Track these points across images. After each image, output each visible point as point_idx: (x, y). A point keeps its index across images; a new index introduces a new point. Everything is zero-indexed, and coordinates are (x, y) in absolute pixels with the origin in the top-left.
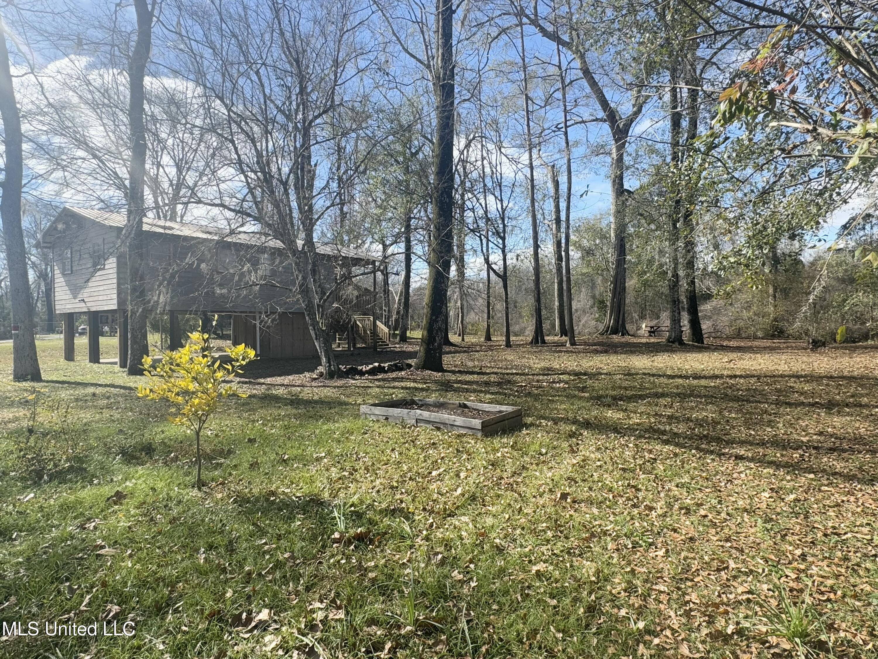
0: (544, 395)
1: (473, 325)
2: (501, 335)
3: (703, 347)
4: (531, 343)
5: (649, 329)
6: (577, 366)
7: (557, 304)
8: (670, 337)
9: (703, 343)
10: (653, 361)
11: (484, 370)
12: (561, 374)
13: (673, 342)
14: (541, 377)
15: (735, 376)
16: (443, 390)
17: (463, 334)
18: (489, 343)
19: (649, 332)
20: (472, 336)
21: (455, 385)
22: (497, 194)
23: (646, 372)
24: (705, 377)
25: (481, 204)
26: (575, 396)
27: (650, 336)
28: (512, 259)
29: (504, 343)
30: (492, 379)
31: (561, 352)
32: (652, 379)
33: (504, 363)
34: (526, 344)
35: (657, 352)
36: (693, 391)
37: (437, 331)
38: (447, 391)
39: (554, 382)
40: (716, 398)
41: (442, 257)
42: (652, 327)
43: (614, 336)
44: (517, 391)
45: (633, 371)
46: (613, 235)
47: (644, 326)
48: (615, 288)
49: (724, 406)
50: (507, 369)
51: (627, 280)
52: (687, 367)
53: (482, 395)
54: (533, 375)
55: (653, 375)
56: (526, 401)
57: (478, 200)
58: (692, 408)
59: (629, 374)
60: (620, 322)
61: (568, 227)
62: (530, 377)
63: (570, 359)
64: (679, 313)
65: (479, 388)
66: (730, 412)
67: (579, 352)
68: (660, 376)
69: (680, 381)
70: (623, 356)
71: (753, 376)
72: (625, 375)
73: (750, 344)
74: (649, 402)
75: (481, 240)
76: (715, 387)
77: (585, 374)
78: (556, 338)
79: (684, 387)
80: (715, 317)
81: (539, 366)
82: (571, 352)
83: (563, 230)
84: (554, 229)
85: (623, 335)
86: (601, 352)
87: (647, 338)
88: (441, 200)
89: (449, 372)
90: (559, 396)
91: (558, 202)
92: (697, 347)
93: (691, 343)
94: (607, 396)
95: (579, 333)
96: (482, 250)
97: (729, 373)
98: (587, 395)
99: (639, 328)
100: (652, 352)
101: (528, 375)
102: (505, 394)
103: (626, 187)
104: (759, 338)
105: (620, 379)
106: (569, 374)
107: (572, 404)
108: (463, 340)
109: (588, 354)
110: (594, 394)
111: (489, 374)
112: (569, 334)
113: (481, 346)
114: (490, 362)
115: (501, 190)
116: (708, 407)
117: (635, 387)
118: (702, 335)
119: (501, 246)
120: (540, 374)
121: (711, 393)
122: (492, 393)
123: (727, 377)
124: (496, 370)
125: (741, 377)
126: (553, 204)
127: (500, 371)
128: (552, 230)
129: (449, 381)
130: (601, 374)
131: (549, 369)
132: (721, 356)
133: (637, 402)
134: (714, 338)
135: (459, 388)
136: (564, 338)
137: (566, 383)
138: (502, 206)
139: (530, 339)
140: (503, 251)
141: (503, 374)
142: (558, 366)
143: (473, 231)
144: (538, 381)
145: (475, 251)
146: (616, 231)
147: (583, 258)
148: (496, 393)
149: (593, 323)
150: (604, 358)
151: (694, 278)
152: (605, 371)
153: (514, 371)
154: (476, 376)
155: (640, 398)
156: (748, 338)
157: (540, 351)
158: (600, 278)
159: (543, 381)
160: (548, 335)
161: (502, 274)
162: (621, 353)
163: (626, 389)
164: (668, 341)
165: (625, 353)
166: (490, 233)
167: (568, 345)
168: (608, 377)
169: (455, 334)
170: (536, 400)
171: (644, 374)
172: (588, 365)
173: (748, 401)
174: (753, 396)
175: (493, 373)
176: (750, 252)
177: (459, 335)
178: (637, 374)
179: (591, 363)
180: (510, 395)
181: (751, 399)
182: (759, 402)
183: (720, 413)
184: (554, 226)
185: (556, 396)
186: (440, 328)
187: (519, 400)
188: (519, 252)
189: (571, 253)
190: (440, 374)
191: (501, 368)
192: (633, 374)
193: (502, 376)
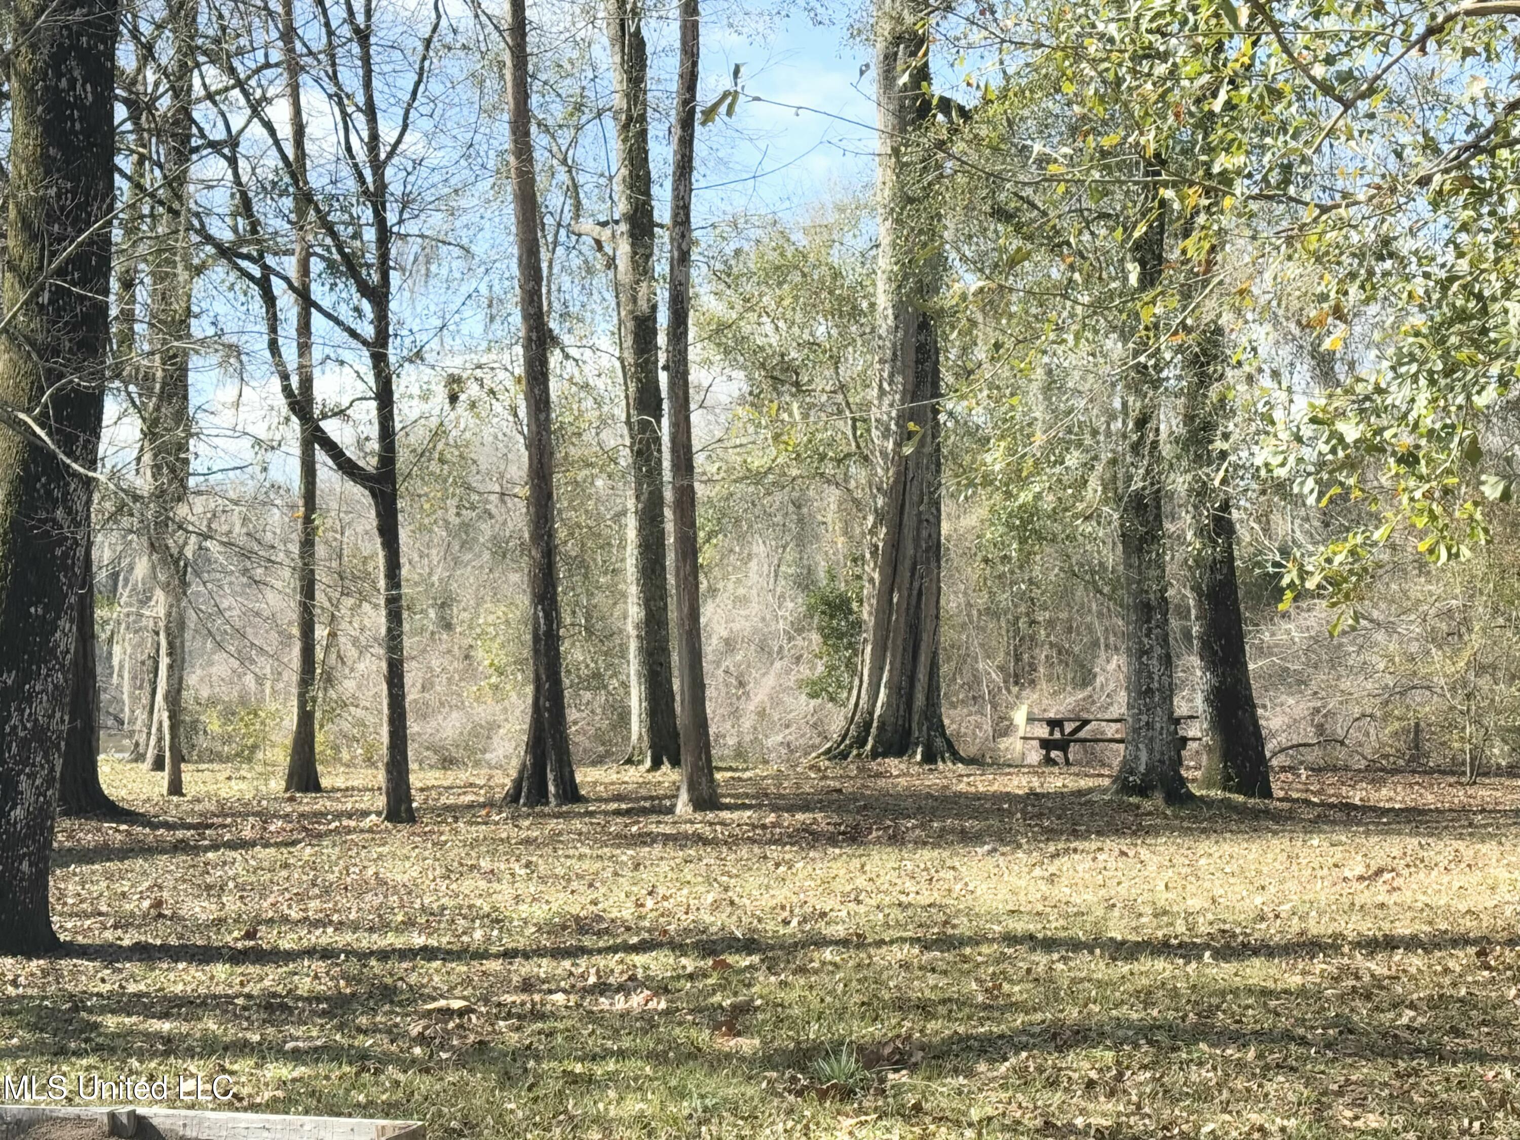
0: (552, 1054)
1: (228, 714)
2: (370, 762)
3: (1267, 813)
4: (513, 798)
5: (1043, 731)
6: (716, 906)
7: (634, 611)
8: (1128, 768)
9: (1267, 793)
10: (1051, 879)
11: (268, 938)
12: (643, 947)
13: (1143, 791)
14: (544, 967)
15: (1390, 943)
16: (38, 1049)
17: (179, 758)
18: (308, 803)
19: (1046, 744)
20: (225, 770)
21: (111, 1022)
22: (351, 79)
23: (1019, 926)
24: (1265, 950)
25: (269, 126)
26: (694, 1054)
27: (1048, 761)
28: (425, 397)
29: (381, 802)
30: (304, 985)
31: (645, 839)
32: (1041, 959)
33: (371, 900)
34: (490, 804)
35: (1075, 834)
36: (1213, 1010)
37: (24, 744)
38: (61, 1052)
39: (602, 988)
40: (1303, 1042)
41: (53, 376)
42: (1054, 724)
43: (893, 765)
44: (421, 1039)
45: (963, 927)
46: (883, 300)
47: (1019, 716)
48: (895, 543)
49: (1336, 1075)
50: (384, 926)
51: (947, 507)
52: (1194, 904)
53: (244, 1065)
54: (509, 955)
55: (1049, 944)
56: (461, 1089)
57: (256, 108)
58: (1203, 1094)
59: (946, 942)
60: (920, 699)
61: (682, 259)
62: (493, 965)
63: (688, 873)
64: (1167, 661)
65: (233, 1033)
66: (1360, 1103)
67: (732, 842)
68: (1076, 946)
69: (1162, 967)
70: (926, 855)
71: (1460, 941)
72: (927, 946)
73: (1458, 796)
74: (1021, 1071)
75: (269, 299)
76: (1302, 992)
77: (749, 945)
78: (633, 775)
79: (1175, 993)
80: (1320, 678)
81: (540, 913)
82: (699, 839)
83: (661, 267)
84: (623, 263)
85: (930, 758)
86: (832, 840)
87: (1033, 770)
88: (53, 92)
89: (85, 952)
90: (622, 1054)
91: (643, 135)
92: (1242, 812)
93: (1217, 793)
94: (837, 1047)
95: (740, 753)
96: (274, 346)
97: (1368, 927)
98: (748, 1044)
99: (1003, 728)
100: (1051, 834)
101: (482, 955)
102: (363, 1056)
103: (938, 89)
104: (1499, 772)
105: (905, 965)
106: (677, 947)
107: (680, 1094)
108: (176, 787)
109: (774, 852)
110: (785, 1039)
111: (289, 956)
112: (686, 757)
113: (265, 817)
114: (301, 898)
115: (366, 60)
116: (1270, 1087)
117: (964, 1002)
118: (1261, 760)
119: (368, 330)
120: (540, 952)
121: (1284, 1023)
122: (297, 1056)
123: (1357, 945)
124: (325, 937)
125: (1412, 943)
126: (616, 149)
127: (346, 938)
128: (611, 263)
129: (77, 1003)
130: (821, 942)
131: (582, 926)
132: (1338, 854)
133: (970, 1074)
134: (1317, 770)
135: (128, 1034)
136: (668, 775)
137: (661, 989)
138: (374, 138)
139: (504, 781)
140: (379, 360)
141: (363, 956)
142: (627, 913)
143: (227, 253)
144: (527, 986)
145: (234, 351)
146: (899, 282)
147: (755, 400)
148: (313, 1055)
149: (802, 704)
150: (839, 868)
151: (1226, 507)
152: (839, 931)
153: (418, 940)
154: (220, 970)
155: (982, 1052)
156: (1453, 770)
157: (554, 839)
158: (833, 495)
159: (548, 985)
160: (598, 761)
161: (370, 464)
162: (921, 843)
163: (925, 1009)
164: (1124, 785)
165: (940, 840)
166: (316, 266)
167: (683, 806)
168: (852, 957)
169: (139, 757)
170: (507, 1080)
171: (1010, 939)
172: (767, 901)
173: (1436, 1054)
174: (1456, 1032)
175: (310, 952)
176: (1423, 398)
177: (158, 765)
178: (976, 941)
179: (781, 894)
180: (386, 1059)
181: (1450, 1043)
182: (1482, 1058)
183: (1320, 1109)
184: (624, 248)
185: (607, 1054)
186: (39, 734)
187: (424, 1084)
188: (454, 364)
189: (697, 375)
190: (35, 965)
191: (355, 927)
192: (963, 942)
193: (353, 967)
